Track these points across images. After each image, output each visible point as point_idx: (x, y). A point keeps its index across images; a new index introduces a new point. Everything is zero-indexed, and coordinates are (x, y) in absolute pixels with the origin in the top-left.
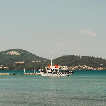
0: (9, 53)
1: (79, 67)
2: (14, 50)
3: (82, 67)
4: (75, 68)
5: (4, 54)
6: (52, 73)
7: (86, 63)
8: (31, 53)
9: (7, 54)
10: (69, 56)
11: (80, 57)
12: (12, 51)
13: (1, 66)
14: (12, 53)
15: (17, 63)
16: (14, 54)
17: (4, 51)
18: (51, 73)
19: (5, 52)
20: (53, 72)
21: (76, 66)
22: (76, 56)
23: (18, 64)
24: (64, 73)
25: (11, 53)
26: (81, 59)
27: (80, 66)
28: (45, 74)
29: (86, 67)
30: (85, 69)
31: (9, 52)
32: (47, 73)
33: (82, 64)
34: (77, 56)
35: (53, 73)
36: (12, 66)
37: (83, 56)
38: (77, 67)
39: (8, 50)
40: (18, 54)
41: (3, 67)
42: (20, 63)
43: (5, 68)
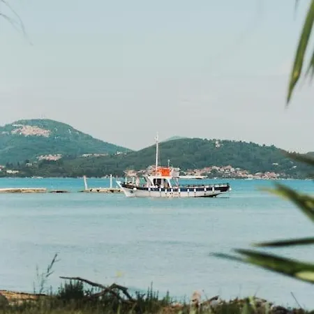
0: (20, 131)
1: (214, 171)
2: (34, 122)
3: (222, 170)
5: (4, 132)
6: (149, 189)
7: (232, 159)
9: (14, 132)
10: (187, 140)
11: (217, 142)
12: (28, 127)
14: (28, 131)
15: (42, 158)
16: (34, 133)
17: (6, 126)
18: (146, 189)
19: (9, 127)
21: (205, 169)
22: (206, 139)
23: (45, 162)
25: (24, 131)
26: (218, 148)
27: (217, 168)
28: (131, 192)
29: (232, 170)
30: (229, 177)
31: (18, 127)
32: (135, 189)
33: (221, 163)
34: (208, 139)
35: (152, 190)
36: (27, 167)
37: (225, 142)
39: (15, 123)
40: (45, 133)
41: (2, 169)
42: (51, 157)
43: (9, 171)
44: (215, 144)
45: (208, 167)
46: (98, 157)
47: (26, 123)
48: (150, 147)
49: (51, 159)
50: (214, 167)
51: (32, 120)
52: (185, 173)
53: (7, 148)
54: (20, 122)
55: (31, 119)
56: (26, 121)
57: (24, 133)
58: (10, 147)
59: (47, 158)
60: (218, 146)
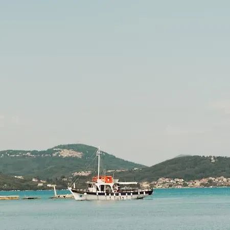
0: (59, 154)
1: (210, 181)
2: (69, 147)
3: (217, 180)
4: (202, 184)
5: (47, 155)
6: (97, 194)
7: (225, 171)
8: (106, 152)
9: (54, 155)
10: (189, 157)
11: (212, 158)
12: (65, 150)
13: (41, 183)
14: (65, 153)
15: (76, 174)
16: (70, 155)
17: (48, 150)
18: (95, 194)
19: (50, 151)
20: (100, 192)
21: (203, 180)
22: (203, 156)
23: (78, 177)
24: (127, 194)
25: (62, 153)
26: (214, 163)
27: (213, 179)
28: (81, 196)
29: (225, 180)
30: (222, 186)
31: (58, 151)
32: (85, 194)
33: (216, 175)
34: (205, 156)
35: (99, 194)
36: (64, 182)
37: (218, 158)
38: (205, 181)
39: (56, 147)
40: (78, 155)
41: (44, 184)
42: (83, 174)
43: (49, 185)
44: (211, 160)
45: (206, 178)
46: (120, 173)
47: (64, 147)
48: (160, 164)
49: (83, 175)
50: (211, 178)
51: (69, 145)
52: (188, 183)
53: (49, 168)
54: (59, 147)
55: (67, 144)
56: (64, 145)
57: (62, 155)
58: (51, 167)
59: (80, 174)
60: (214, 161)
